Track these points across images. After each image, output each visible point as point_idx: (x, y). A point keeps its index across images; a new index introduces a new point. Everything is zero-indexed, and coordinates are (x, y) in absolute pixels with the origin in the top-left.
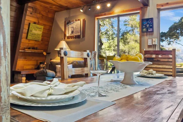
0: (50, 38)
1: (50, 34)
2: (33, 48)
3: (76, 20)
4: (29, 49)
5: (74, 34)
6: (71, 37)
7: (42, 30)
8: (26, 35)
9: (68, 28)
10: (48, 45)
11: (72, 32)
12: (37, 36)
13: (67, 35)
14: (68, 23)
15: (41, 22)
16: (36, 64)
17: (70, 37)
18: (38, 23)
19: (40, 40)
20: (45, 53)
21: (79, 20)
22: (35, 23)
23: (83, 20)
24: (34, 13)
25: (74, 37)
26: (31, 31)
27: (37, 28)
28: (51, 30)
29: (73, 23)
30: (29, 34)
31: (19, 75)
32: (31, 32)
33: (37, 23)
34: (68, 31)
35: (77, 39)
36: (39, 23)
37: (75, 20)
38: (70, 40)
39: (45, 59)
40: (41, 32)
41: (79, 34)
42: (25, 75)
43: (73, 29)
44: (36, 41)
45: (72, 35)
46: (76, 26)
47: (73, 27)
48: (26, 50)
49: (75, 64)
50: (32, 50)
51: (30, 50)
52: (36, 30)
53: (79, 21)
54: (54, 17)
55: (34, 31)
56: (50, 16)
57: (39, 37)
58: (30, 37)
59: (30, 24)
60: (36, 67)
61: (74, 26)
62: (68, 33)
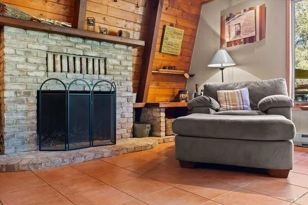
0: (192, 50)
1: (193, 44)
2: (170, 68)
3: (245, 11)
4: (164, 68)
5: (243, 36)
6: (235, 43)
7: (182, 37)
8: (159, 45)
9: (229, 26)
10: (189, 62)
11: (238, 33)
12: (174, 48)
13: (227, 40)
14: (228, 19)
15: (180, 23)
16: (172, 94)
17: (232, 43)
18: (177, 26)
19: (179, 54)
20: (187, 76)
21: (250, 9)
22: (172, 25)
23: (261, 8)
24: (170, 8)
25: (242, 41)
26: (167, 39)
27: (175, 33)
28: (195, 37)
29: (239, 16)
30: (164, 44)
31: (154, 110)
32: (166, 41)
33: (174, 25)
34: (229, 33)
35: (248, 44)
36: (177, 24)
37: (242, 11)
38: (233, 48)
39: (185, 86)
40: (181, 40)
41: (253, 34)
42: (164, 109)
43: (239, 28)
44: (173, 55)
45: (238, 38)
46: (245, 20)
47: (240, 24)
48: (161, 70)
49: (252, 86)
50: (169, 70)
51: (165, 70)
52: (174, 37)
53: (253, 11)
54: (199, 13)
55: (171, 40)
56: (194, 11)
57: (178, 49)
58: (165, 49)
59: (164, 27)
60: (173, 99)
61: (242, 22)
62: (230, 37)
